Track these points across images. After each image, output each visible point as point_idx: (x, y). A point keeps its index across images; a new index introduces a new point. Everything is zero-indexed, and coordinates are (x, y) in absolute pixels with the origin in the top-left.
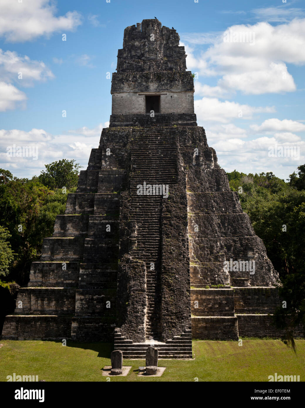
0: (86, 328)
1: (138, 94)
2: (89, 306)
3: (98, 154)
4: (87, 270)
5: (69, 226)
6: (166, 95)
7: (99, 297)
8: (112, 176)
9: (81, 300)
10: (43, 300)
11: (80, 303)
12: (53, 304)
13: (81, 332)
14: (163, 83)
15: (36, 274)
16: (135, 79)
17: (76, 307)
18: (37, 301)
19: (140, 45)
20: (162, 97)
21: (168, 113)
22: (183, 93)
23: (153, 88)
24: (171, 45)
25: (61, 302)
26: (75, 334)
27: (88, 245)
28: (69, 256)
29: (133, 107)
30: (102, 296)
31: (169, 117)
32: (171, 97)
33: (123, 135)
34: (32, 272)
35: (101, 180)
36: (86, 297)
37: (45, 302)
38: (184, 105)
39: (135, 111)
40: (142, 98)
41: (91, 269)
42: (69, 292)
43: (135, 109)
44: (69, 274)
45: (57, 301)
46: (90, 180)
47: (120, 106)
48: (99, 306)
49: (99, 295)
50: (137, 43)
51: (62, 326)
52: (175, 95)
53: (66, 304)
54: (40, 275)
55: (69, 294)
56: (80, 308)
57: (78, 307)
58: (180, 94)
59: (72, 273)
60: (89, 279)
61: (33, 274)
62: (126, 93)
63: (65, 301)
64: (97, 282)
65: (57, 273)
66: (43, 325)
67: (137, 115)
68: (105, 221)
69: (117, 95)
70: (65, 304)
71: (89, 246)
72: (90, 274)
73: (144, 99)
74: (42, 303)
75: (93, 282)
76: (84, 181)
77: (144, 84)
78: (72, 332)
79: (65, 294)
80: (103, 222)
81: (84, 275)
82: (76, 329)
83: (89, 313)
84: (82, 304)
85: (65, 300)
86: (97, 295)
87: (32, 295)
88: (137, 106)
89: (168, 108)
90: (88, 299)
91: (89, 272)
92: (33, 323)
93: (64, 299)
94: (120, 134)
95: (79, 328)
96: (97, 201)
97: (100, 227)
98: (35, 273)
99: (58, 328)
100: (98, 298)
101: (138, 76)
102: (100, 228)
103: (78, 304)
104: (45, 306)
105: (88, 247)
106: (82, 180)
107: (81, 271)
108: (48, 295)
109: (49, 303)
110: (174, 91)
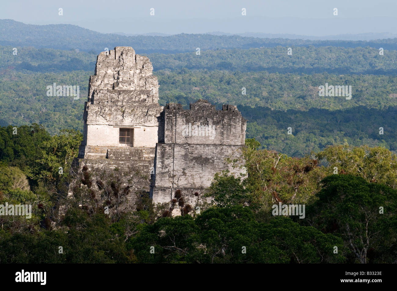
1: (112, 126)
6: (139, 129)
14: (136, 117)
19: (113, 73)
20: (136, 131)
21: (141, 146)
23: (127, 122)
24: (143, 75)
29: (108, 139)
31: (141, 150)
32: (145, 130)
38: (156, 139)
39: (109, 143)
40: (117, 131)
43: (110, 141)
47: (95, 137)
50: (110, 71)
52: (148, 129)
58: (152, 128)
62: (101, 125)
67: (111, 147)
69: (93, 127)
77: (119, 117)
88: (111, 138)
89: (141, 142)
101: (113, 109)
110: (148, 125)
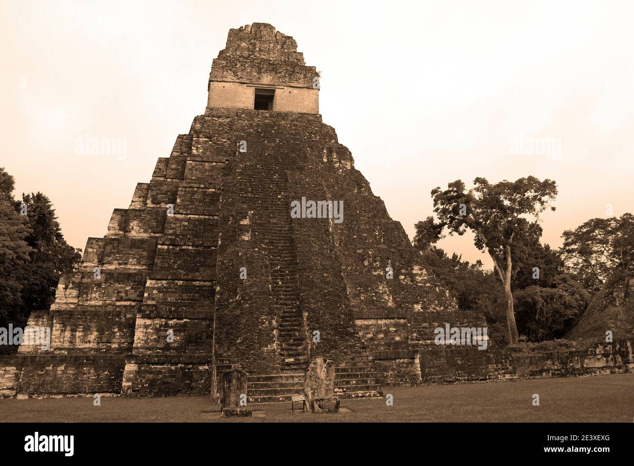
0: (151, 373)
1: (245, 85)
2: (159, 337)
3: (187, 141)
4: (159, 282)
5: (134, 224)
6: (283, 90)
7: (179, 321)
8: (207, 164)
9: (146, 327)
10: (73, 331)
11: (143, 332)
12: (93, 336)
13: (141, 381)
14: (279, 75)
15: (68, 290)
16: (243, 68)
17: (136, 338)
18: (63, 331)
19: (247, 46)
20: (278, 92)
21: (285, 111)
22: (305, 89)
23: (266, 80)
24: (286, 51)
25: (108, 334)
26: (130, 384)
27: (163, 247)
28: (129, 266)
29: (238, 100)
30: (185, 320)
32: (290, 92)
33: (224, 122)
34: (61, 286)
35: (190, 167)
36: (155, 322)
37: (78, 334)
38: (306, 103)
39: (241, 105)
40: (251, 91)
41: (166, 280)
42: (125, 316)
43: (241, 103)
44: (127, 291)
45: (101, 331)
46: (172, 169)
47: (220, 97)
48: (178, 338)
49: (178, 319)
50: (243, 44)
51: (106, 373)
52: (295, 91)
53: (117, 337)
54: (75, 292)
55: (123, 319)
56: (143, 340)
57: (139, 339)
58: (301, 90)
59: (132, 288)
60: (161, 295)
61: (62, 290)
62: (230, 82)
63: (116, 332)
64: (176, 300)
65: (105, 288)
66: (68, 372)
67: (242, 109)
68: (194, 216)
69: (217, 84)
70: (114, 337)
71: (166, 247)
72: (165, 288)
73: (253, 91)
74: (72, 335)
75: (169, 299)
76: (163, 172)
77: (255, 74)
78: (124, 380)
79: (117, 319)
80: (190, 217)
81: (154, 288)
82: (132, 375)
83: (160, 349)
84: (146, 333)
85: (116, 330)
86: (174, 319)
87: (55, 321)
88: (244, 99)
89: (285, 105)
90: (158, 326)
91: (163, 285)
92: (51, 368)
93: (114, 329)
94: (220, 121)
95: (138, 372)
96: (182, 191)
97: (186, 223)
98: (66, 288)
99: (98, 375)
100: (177, 324)
101: (247, 65)
102: (184, 226)
103: (139, 334)
104: (78, 340)
105: (163, 249)
106: (160, 169)
107: (149, 283)
108: (85, 321)
109: (86, 335)
110: (295, 86)
